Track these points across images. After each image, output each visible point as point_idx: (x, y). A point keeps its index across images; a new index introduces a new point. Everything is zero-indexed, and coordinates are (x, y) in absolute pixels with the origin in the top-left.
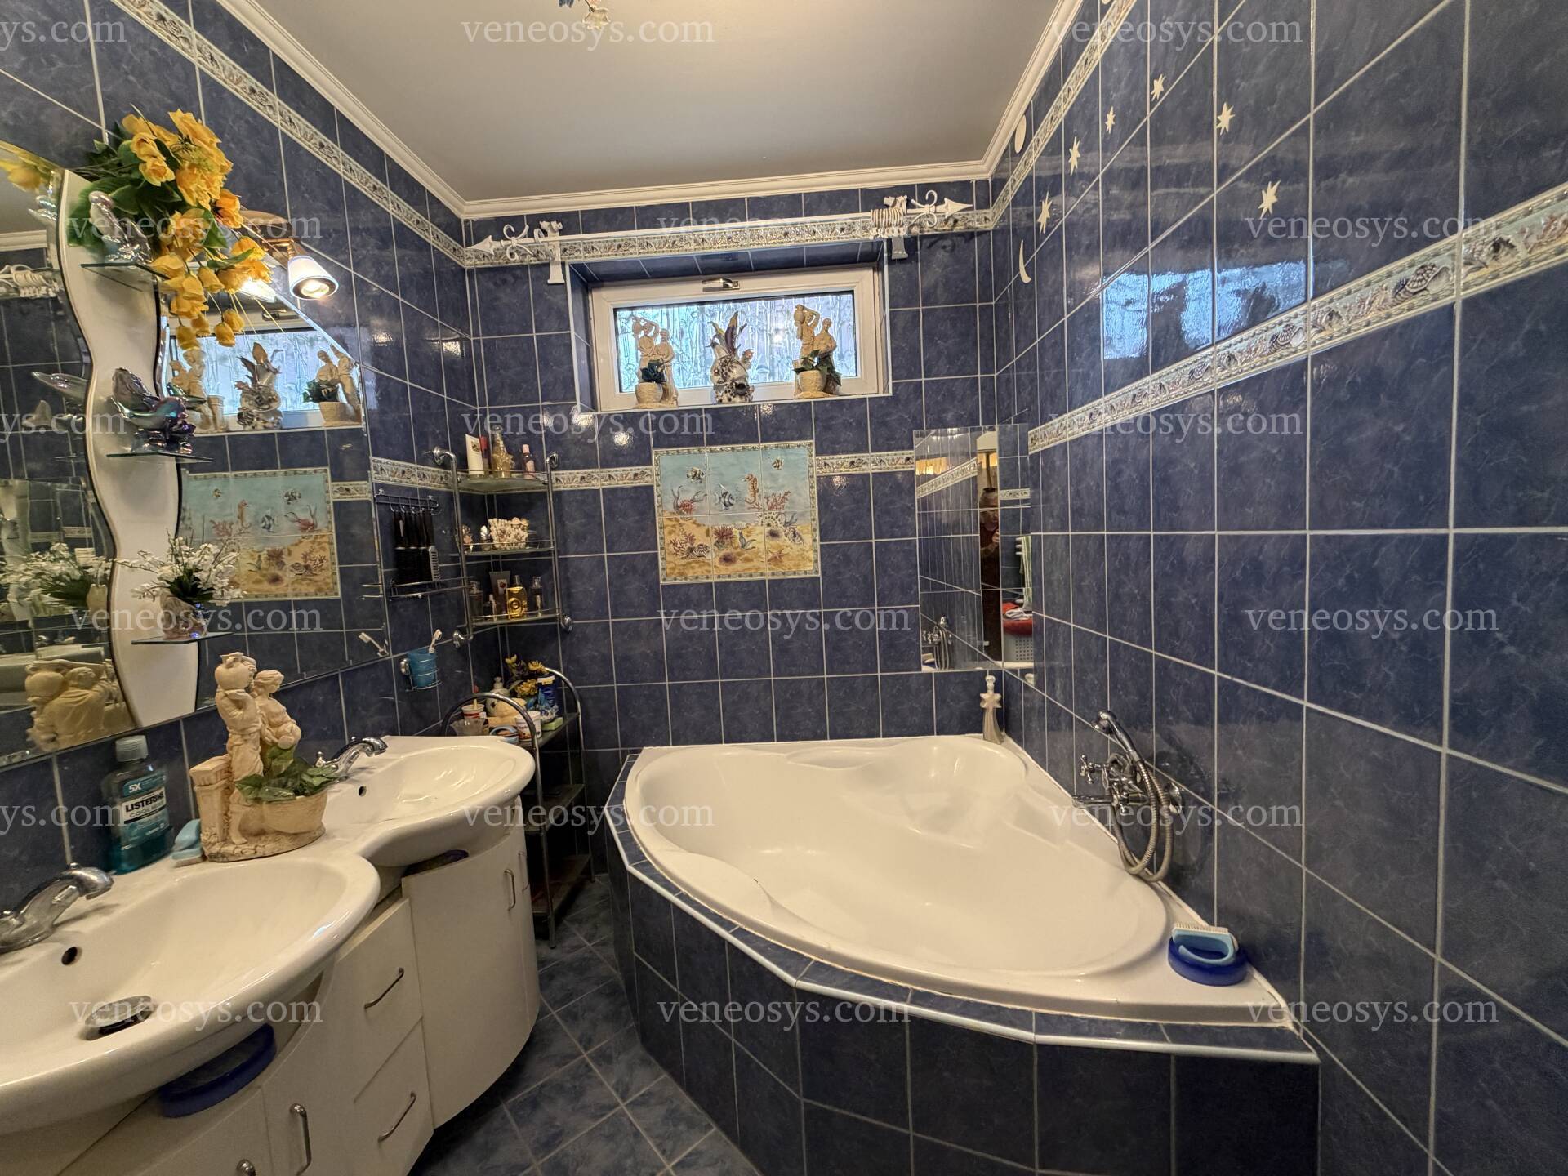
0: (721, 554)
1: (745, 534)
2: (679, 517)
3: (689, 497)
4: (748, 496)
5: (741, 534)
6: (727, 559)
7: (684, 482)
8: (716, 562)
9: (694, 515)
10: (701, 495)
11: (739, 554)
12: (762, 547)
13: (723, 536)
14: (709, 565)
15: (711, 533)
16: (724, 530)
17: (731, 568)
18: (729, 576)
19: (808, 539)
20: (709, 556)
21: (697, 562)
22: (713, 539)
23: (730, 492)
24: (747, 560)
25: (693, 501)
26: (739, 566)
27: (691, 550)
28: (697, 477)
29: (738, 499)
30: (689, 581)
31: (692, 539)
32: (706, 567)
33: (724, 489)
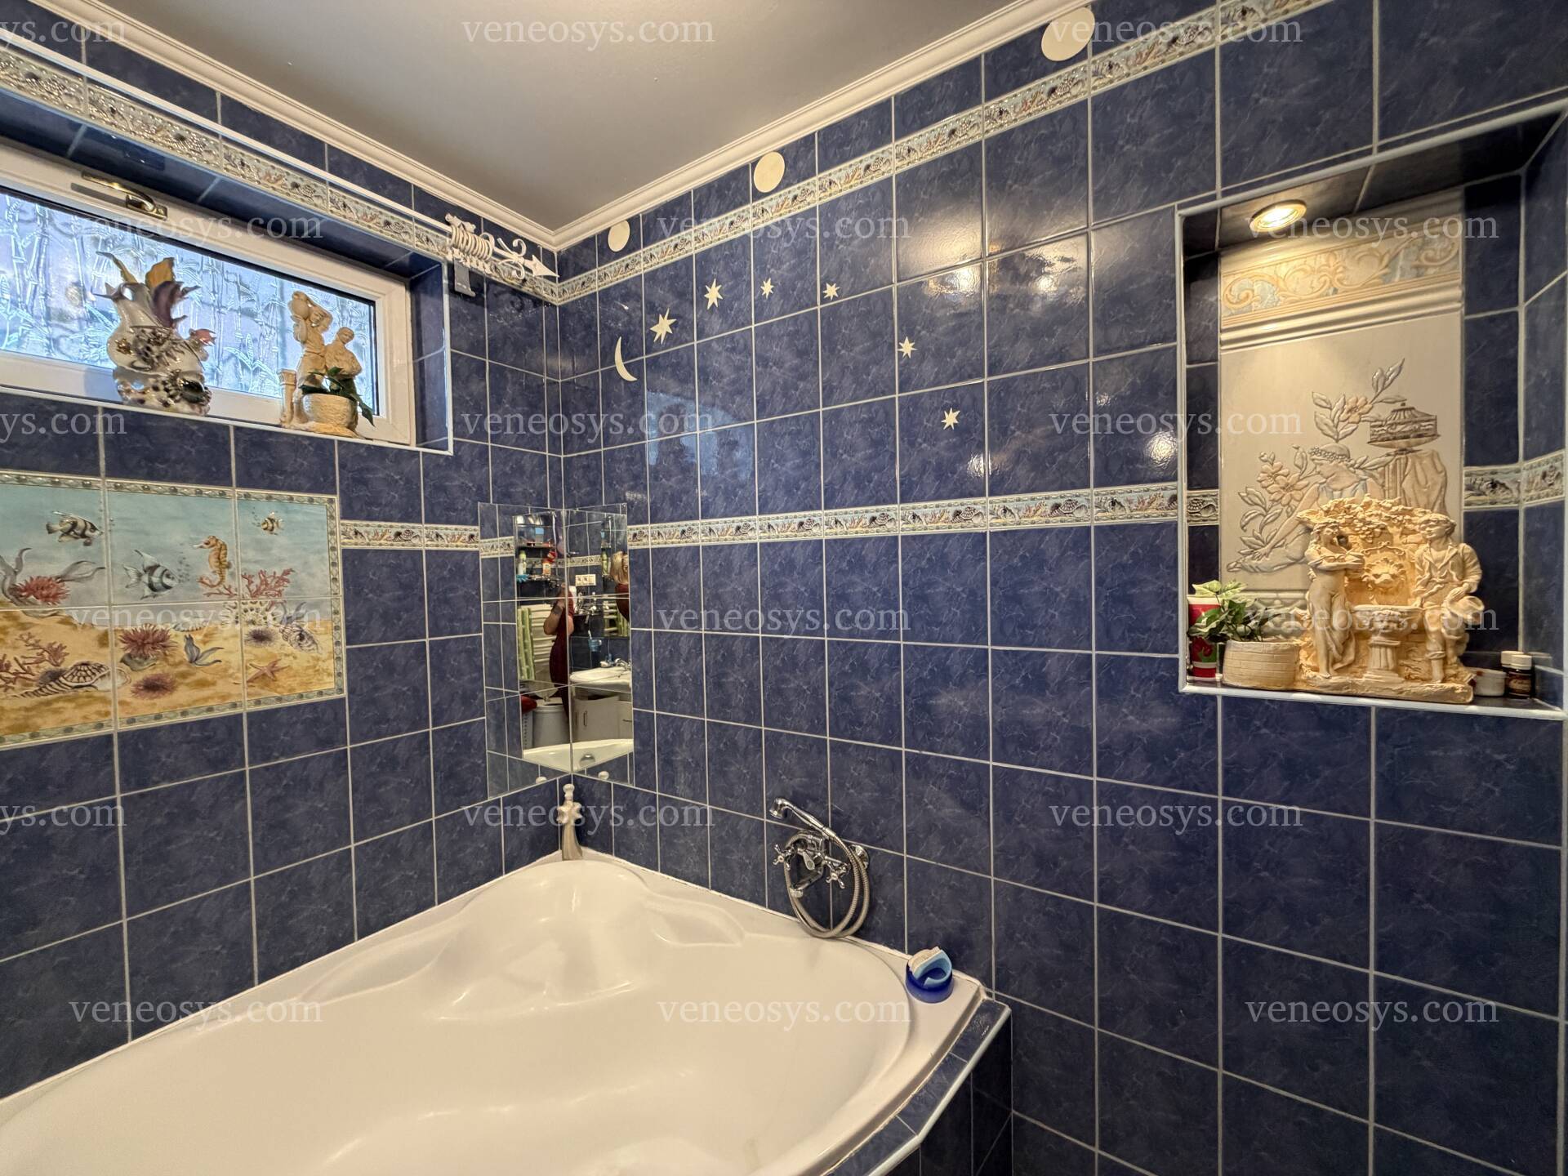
0: (139, 677)
1: (197, 638)
2: (18, 611)
3: (52, 570)
4: (209, 572)
5: (190, 639)
6: (153, 687)
7: (39, 540)
8: (126, 694)
9: (64, 608)
10: (86, 569)
11: (184, 675)
12: (235, 659)
13: (143, 645)
14: (104, 701)
15: (112, 638)
16: (146, 634)
17: (162, 702)
18: (158, 717)
19: (326, 642)
20: (103, 686)
21: (69, 700)
22: (120, 651)
23: (166, 565)
24: (202, 684)
25: (62, 579)
26: (182, 695)
27: (55, 676)
28: (78, 532)
29: (183, 578)
30: (44, 740)
31: (56, 653)
32: (99, 707)
33: (150, 559)
